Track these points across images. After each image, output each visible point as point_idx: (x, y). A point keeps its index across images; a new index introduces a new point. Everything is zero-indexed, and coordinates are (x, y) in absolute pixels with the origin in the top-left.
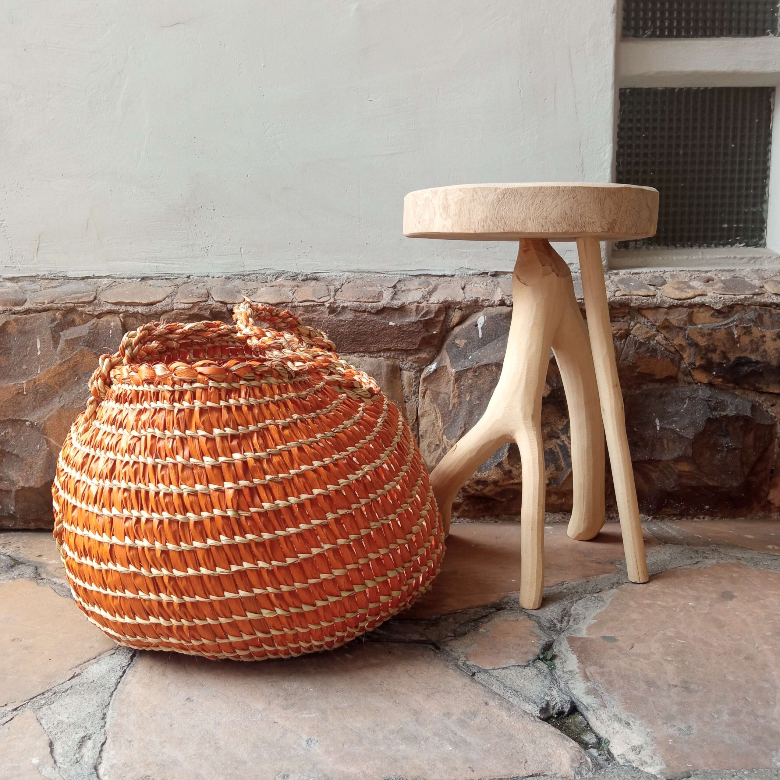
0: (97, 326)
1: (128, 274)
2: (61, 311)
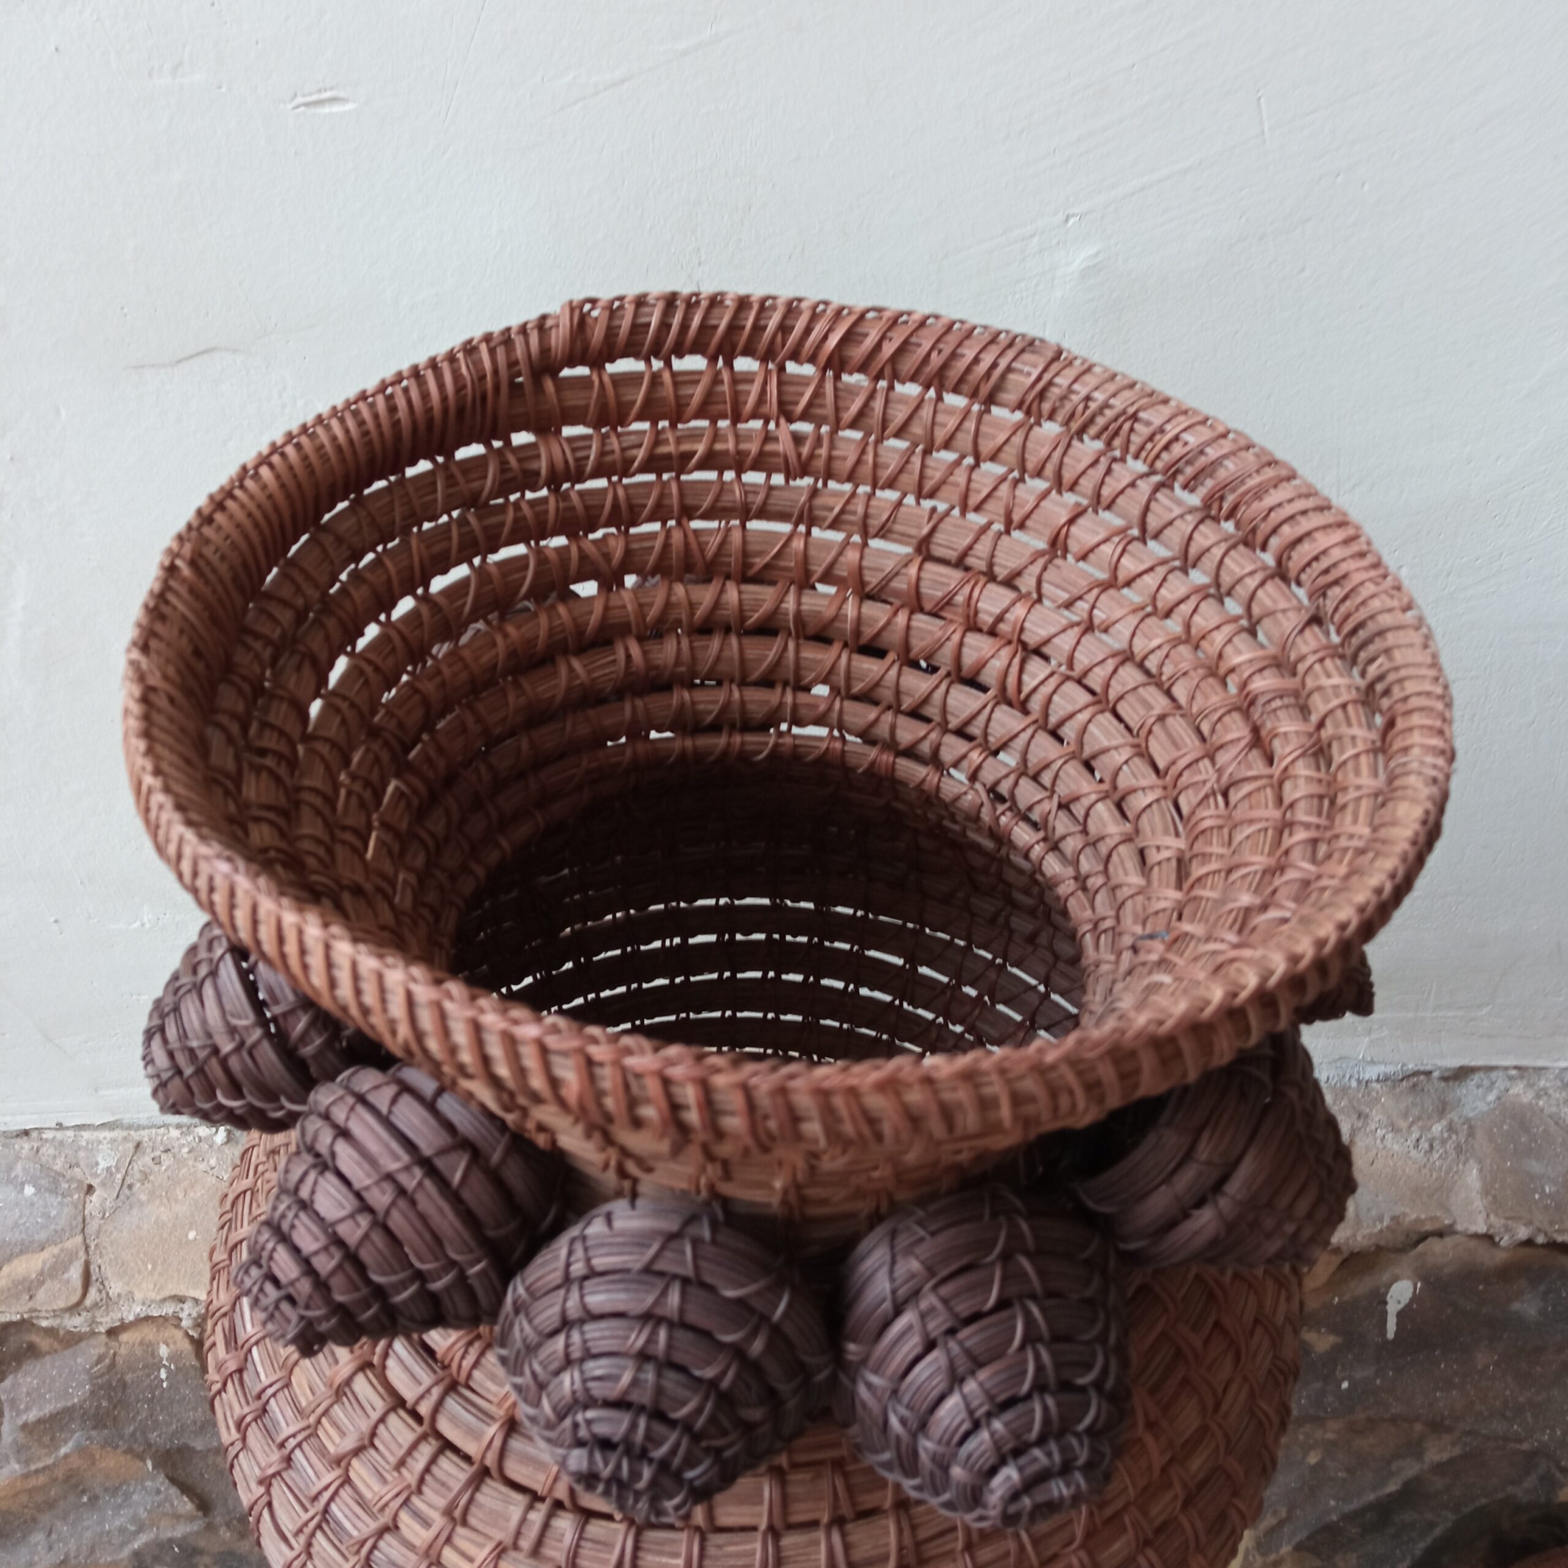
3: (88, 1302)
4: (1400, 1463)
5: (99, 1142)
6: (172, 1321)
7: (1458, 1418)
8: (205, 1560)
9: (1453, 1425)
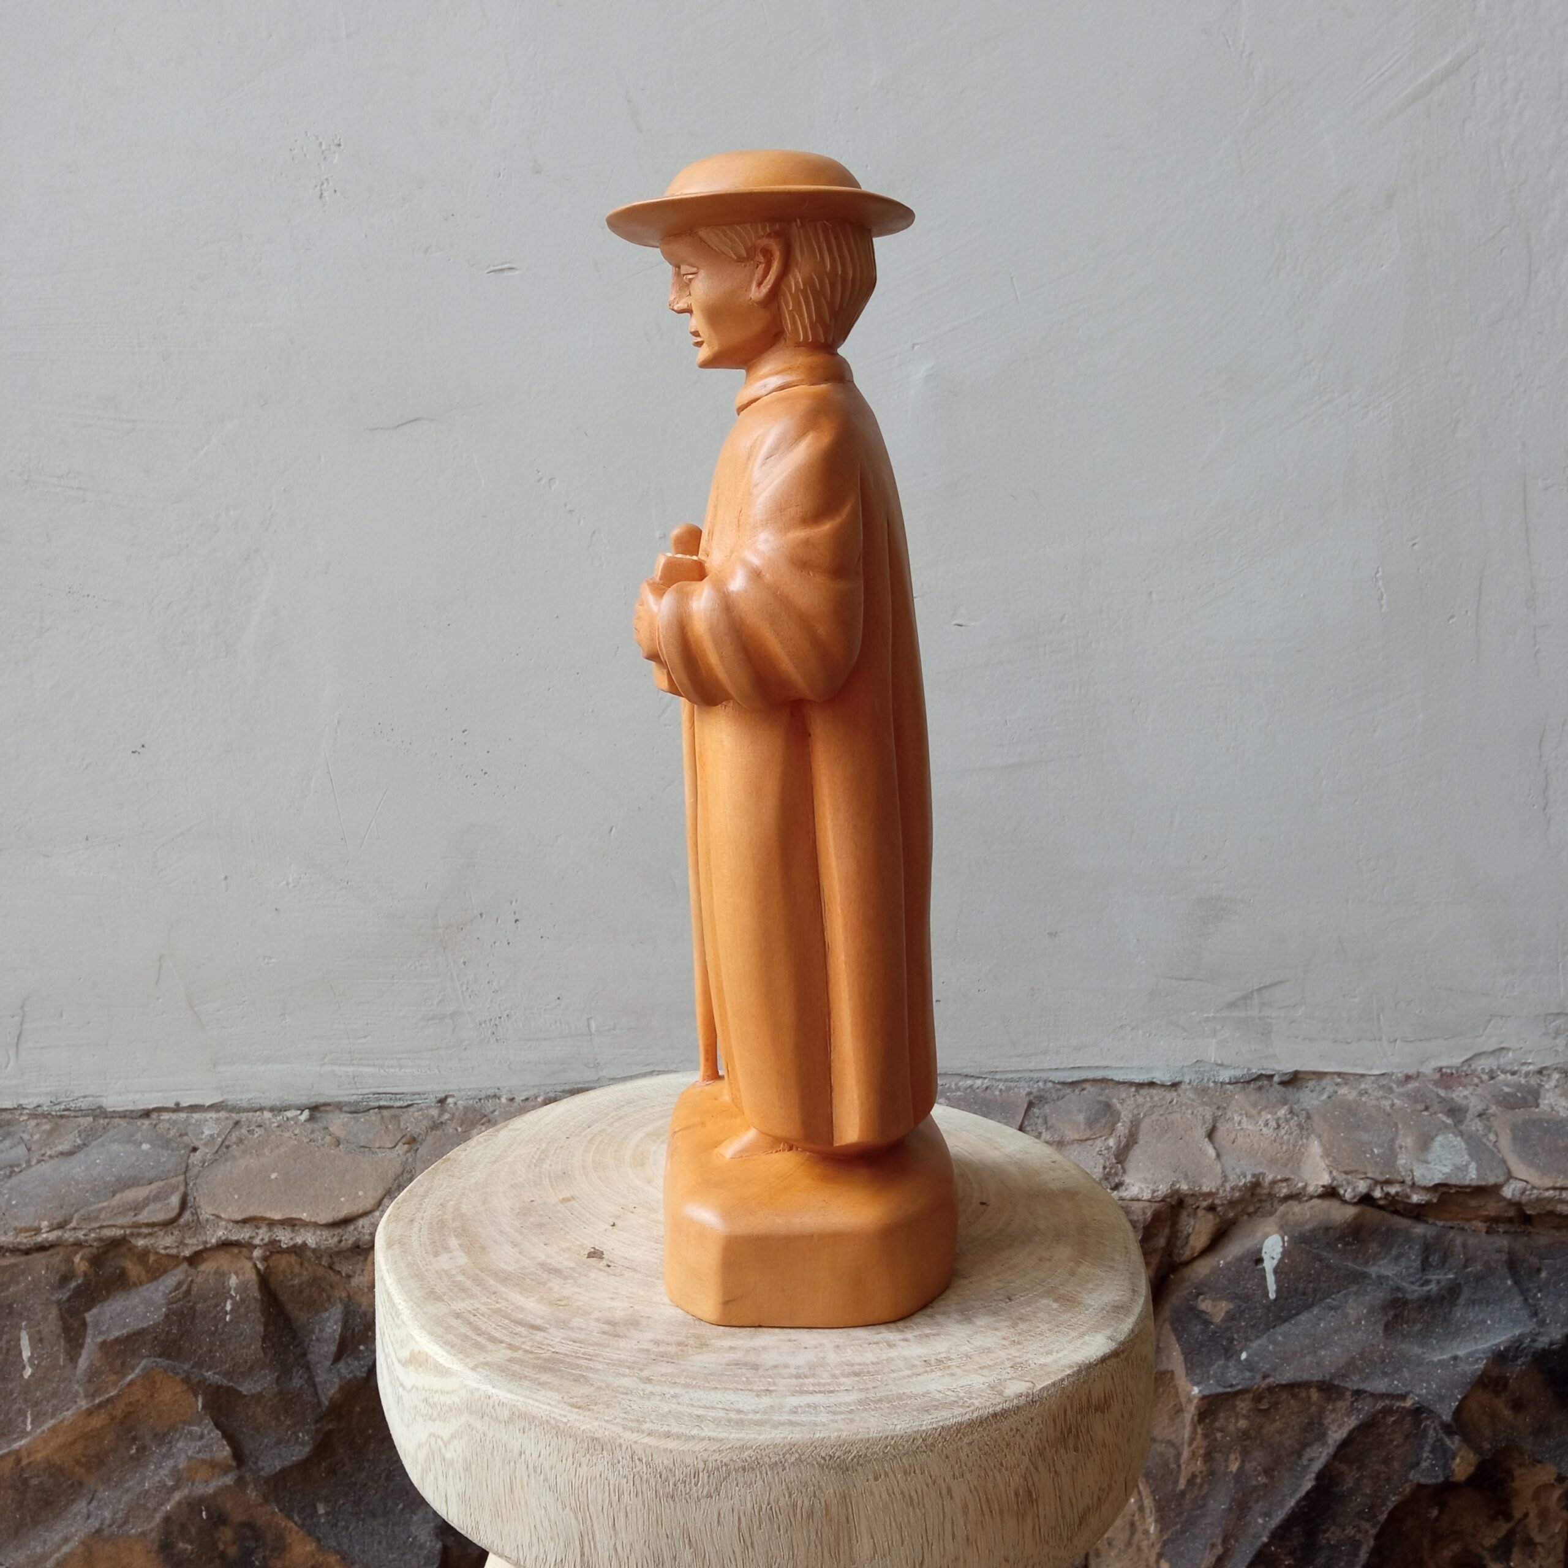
0: (188, 1292)
1: (272, 1098)
2: (87, 1251)
4: (1309, 1453)
5: (206, 1120)
6: (244, 1250)
7: (1344, 1376)
8: (226, 1534)
9: (1342, 1384)
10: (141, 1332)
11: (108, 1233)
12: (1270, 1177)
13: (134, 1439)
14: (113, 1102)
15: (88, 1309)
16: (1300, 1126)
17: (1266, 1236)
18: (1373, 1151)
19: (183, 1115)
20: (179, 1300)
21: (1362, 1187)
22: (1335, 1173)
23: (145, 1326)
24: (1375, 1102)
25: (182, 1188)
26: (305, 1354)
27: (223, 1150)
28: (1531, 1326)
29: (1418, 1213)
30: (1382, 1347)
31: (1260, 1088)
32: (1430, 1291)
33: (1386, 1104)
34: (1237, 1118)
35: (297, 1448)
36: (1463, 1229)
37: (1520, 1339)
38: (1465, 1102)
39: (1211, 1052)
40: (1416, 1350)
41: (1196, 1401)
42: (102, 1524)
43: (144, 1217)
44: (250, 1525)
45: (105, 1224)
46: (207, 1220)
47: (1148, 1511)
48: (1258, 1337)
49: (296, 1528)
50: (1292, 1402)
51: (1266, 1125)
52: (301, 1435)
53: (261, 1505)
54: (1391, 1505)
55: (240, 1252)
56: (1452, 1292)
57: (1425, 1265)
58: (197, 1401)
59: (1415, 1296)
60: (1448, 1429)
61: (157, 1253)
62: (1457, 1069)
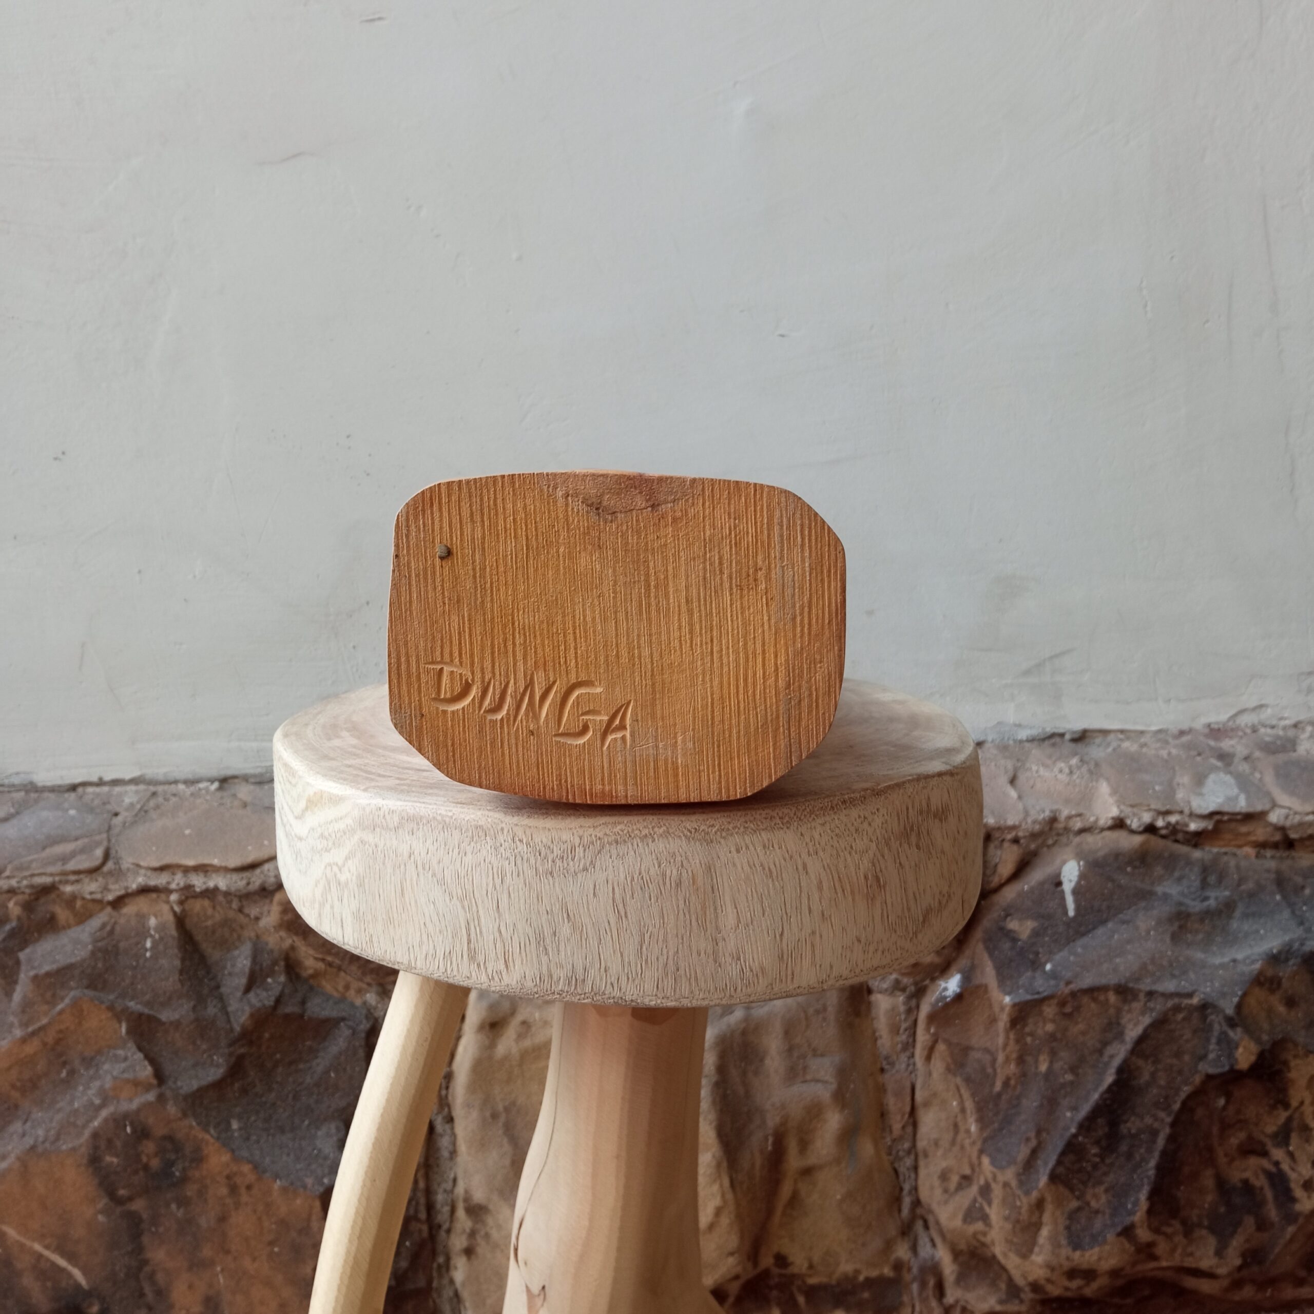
0: (112, 932)
1: (186, 771)
2: (20, 898)
3: (106, 869)
4: (1109, 1051)
5: (126, 792)
6: (163, 896)
7: (1138, 980)
8: (149, 1147)
9: (1136, 986)
10: (70, 967)
11: (39, 880)
12: (1065, 813)
13: (64, 1064)
14: (43, 778)
15: (22, 949)
16: (1090, 772)
17: (1064, 862)
18: (1154, 789)
19: (106, 789)
20: (104, 939)
21: (1147, 818)
22: (1122, 807)
23: (73, 960)
24: (1153, 752)
25: (105, 844)
26: (218, 987)
27: (142, 814)
28: (1299, 932)
29: (1196, 840)
30: (1169, 953)
31: (1054, 745)
32: (1209, 905)
33: (1164, 753)
34: (1034, 768)
35: (213, 1070)
36: (1235, 855)
37: (1290, 944)
38: (1231, 750)
39: (1010, 714)
40: (1199, 955)
41: (1007, 1009)
42: (36, 1141)
43: (72, 866)
44: (170, 1138)
45: (36, 872)
46: (128, 869)
47: (969, 1112)
48: (1060, 950)
49: (212, 1140)
50: (1093, 1005)
51: (1061, 771)
52: (215, 1057)
53: (180, 1119)
54: (1183, 1095)
55: (158, 897)
56: (1228, 908)
57: (1204, 885)
58: (121, 1027)
59: (1197, 909)
60: (1231, 1023)
61: (83, 899)
62: (1224, 724)
